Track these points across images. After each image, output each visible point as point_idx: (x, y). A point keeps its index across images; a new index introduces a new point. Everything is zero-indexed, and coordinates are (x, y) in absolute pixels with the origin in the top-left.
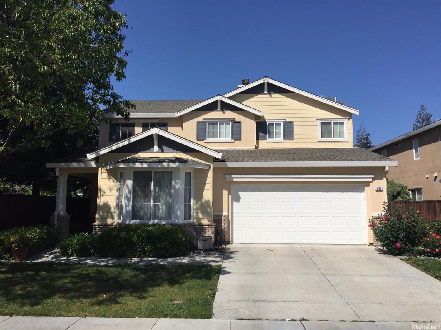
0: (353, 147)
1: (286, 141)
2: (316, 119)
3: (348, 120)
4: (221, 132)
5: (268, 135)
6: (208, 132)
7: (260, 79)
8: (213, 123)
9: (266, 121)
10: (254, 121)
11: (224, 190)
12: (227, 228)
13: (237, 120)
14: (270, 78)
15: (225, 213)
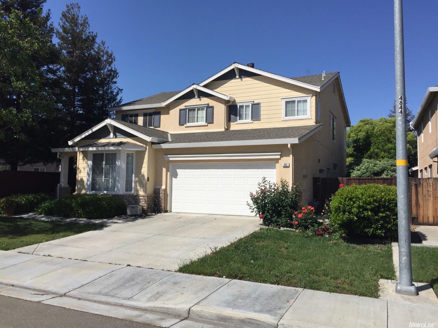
0: (315, 124)
1: (254, 122)
2: (281, 99)
3: (311, 97)
4: (198, 117)
5: (238, 117)
6: (188, 117)
7: (230, 66)
8: (192, 109)
9: (237, 104)
10: (224, 105)
11: (163, 168)
12: (163, 199)
13: (210, 105)
14: (239, 64)
15: (163, 187)
